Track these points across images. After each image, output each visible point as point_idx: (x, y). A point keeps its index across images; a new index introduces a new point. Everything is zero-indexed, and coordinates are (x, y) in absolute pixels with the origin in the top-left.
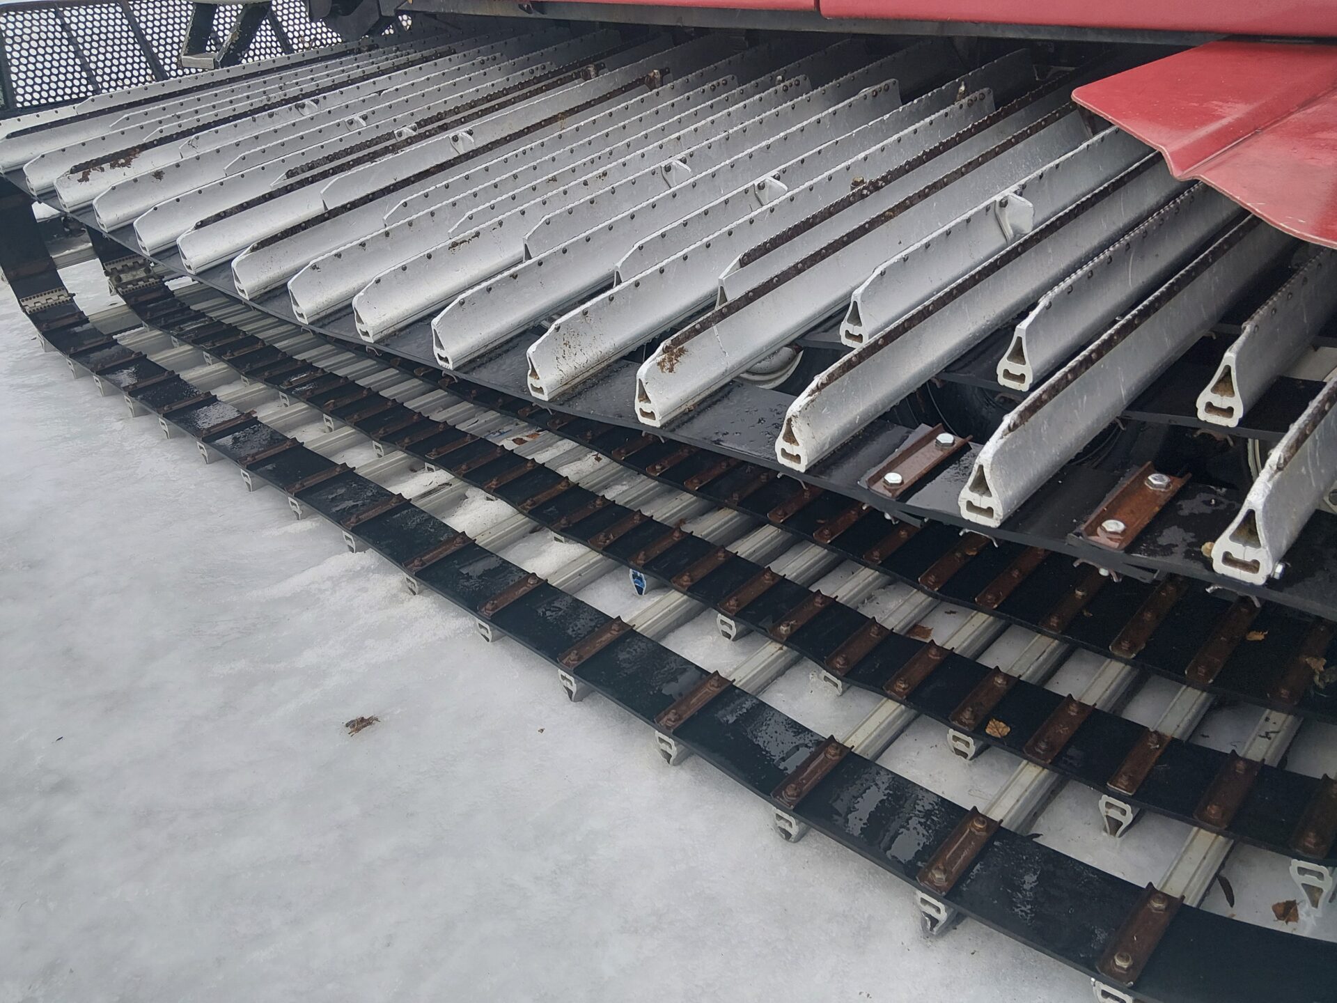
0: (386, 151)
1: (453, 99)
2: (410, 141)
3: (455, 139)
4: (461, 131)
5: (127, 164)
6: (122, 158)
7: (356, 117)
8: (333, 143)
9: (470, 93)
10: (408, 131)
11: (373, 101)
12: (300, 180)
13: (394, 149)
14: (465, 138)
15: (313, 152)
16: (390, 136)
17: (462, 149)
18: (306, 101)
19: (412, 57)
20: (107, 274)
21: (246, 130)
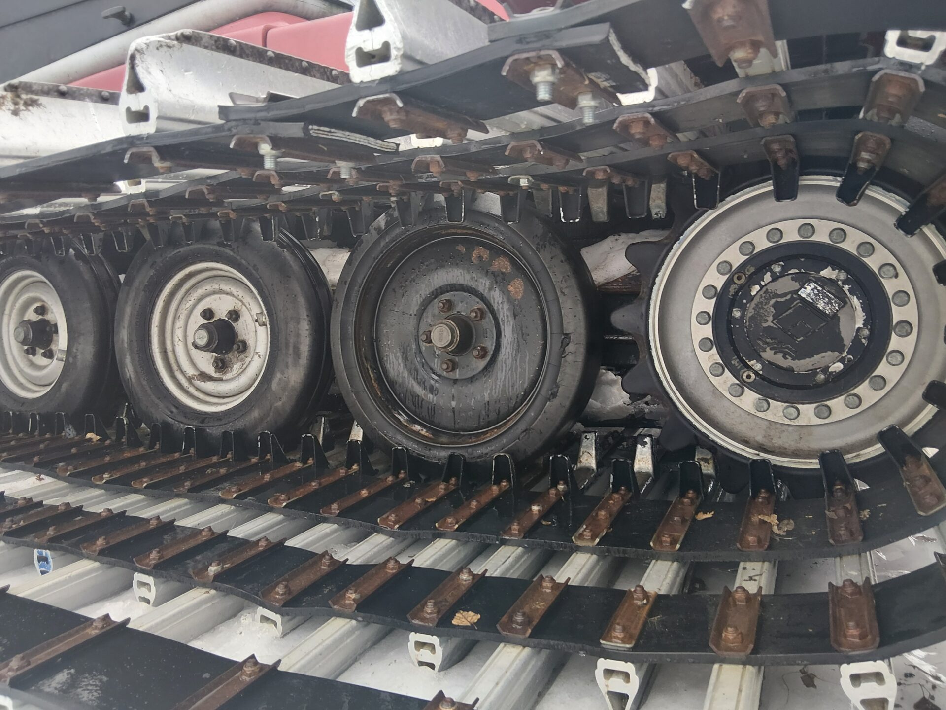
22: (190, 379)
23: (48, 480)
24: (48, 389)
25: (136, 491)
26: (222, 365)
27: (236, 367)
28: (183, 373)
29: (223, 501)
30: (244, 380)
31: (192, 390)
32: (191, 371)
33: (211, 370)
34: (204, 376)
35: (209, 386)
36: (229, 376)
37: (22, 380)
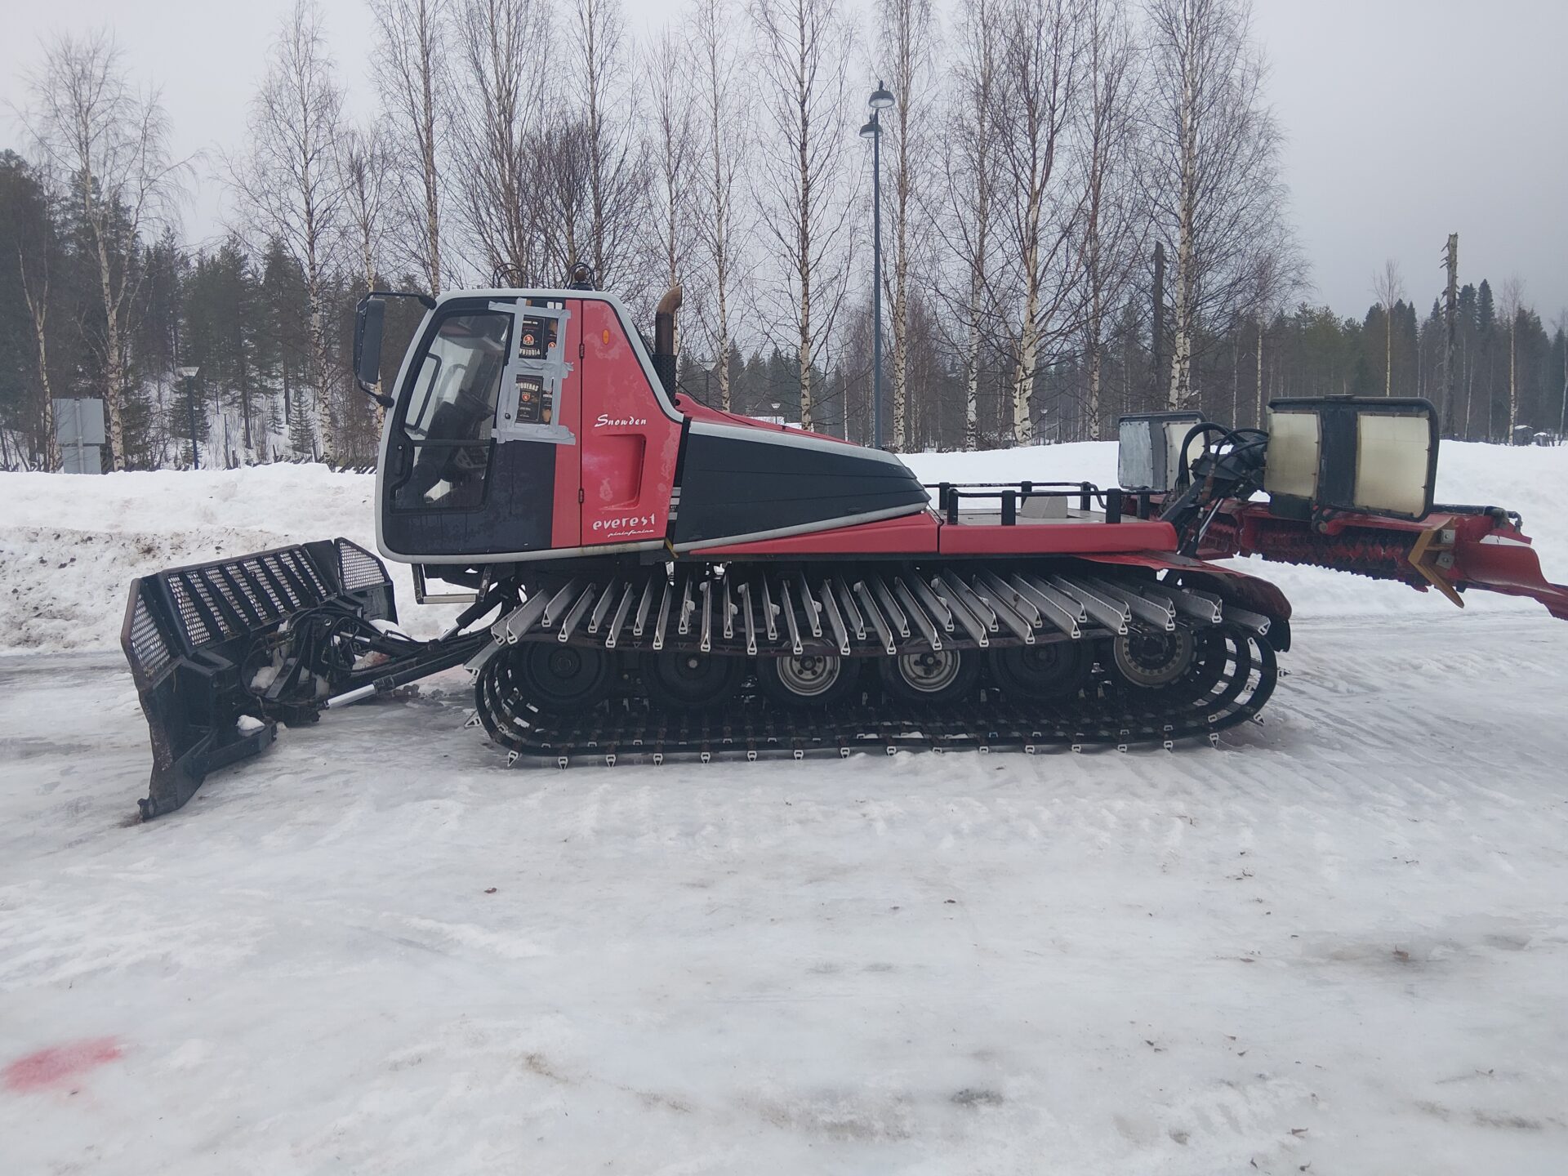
34: (919, 677)
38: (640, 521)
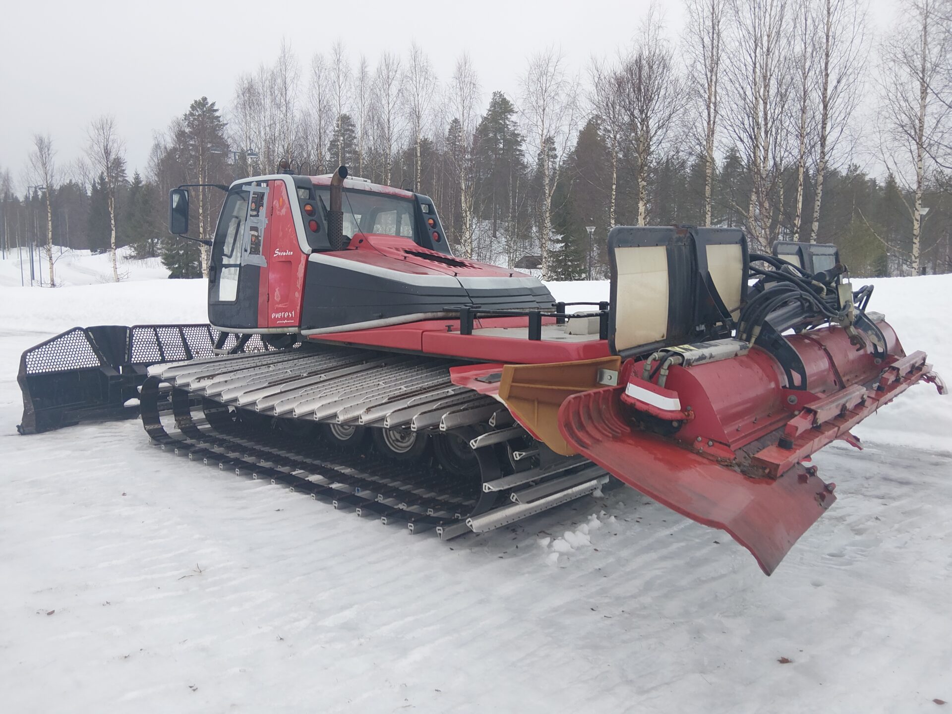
0: (299, 379)
1: (319, 368)
2: (306, 377)
3: (320, 377)
4: (322, 375)
5: (212, 379)
6: (211, 377)
7: (288, 371)
8: (281, 377)
9: (325, 366)
10: (305, 375)
11: (293, 367)
12: (272, 385)
13: (302, 378)
14: (323, 377)
15: (275, 378)
16: (300, 376)
17: (322, 379)
18: (271, 365)
19: (304, 355)
20: (176, 420)
21: (252, 372)
22: (393, 441)
23: (353, 470)
24: (348, 437)
25: (377, 475)
26: (403, 438)
27: (407, 439)
28: (391, 439)
29: (399, 481)
30: (409, 443)
31: (394, 444)
32: (394, 438)
33: (399, 439)
34: (398, 441)
35: (399, 444)
36: (404, 441)
37: (339, 432)
38: (289, 315)
